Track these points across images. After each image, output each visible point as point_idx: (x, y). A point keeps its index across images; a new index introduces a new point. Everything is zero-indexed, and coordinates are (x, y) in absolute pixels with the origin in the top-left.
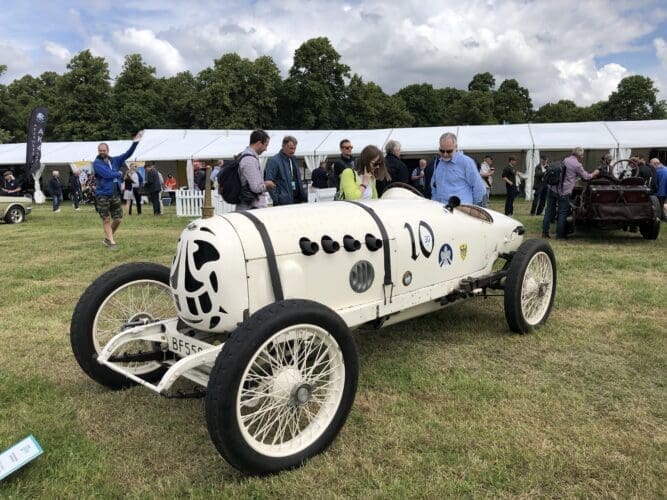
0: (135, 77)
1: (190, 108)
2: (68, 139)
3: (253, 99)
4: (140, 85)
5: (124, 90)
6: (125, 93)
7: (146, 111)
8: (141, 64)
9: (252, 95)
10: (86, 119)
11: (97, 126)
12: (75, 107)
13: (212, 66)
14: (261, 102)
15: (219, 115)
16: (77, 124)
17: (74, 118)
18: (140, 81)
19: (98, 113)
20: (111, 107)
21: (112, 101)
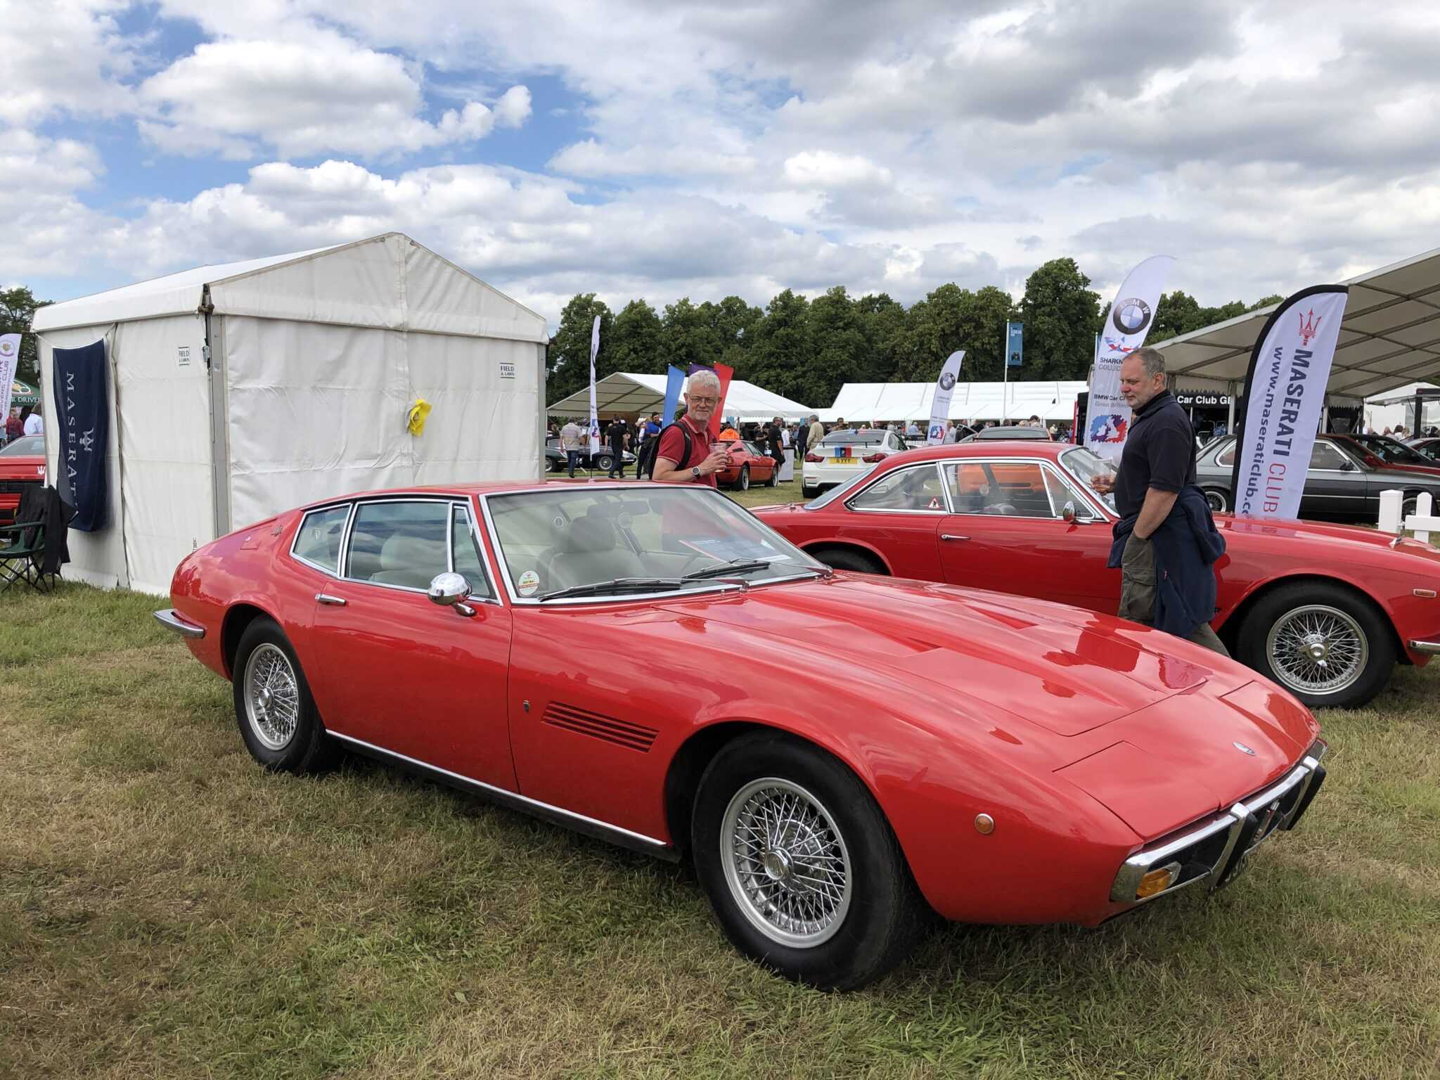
0: (836, 314)
1: (894, 352)
2: (763, 386)
3: (969, 340)
4: (841, 324)
5: (823, 329)
6: (824, 333)
7: (845, 357)
8: (844, 299)
9: (968, 335)
10: (782, 366)
11: (793, 374)
12: (771, 354)
13: (925, 300)
14: (977, 344)
15: (925, 361)
16: (773, 373)
17: (769, 367)
18: (842, 319)
19: (794, 360)
20: (808, 351)
21: (809, 345)
